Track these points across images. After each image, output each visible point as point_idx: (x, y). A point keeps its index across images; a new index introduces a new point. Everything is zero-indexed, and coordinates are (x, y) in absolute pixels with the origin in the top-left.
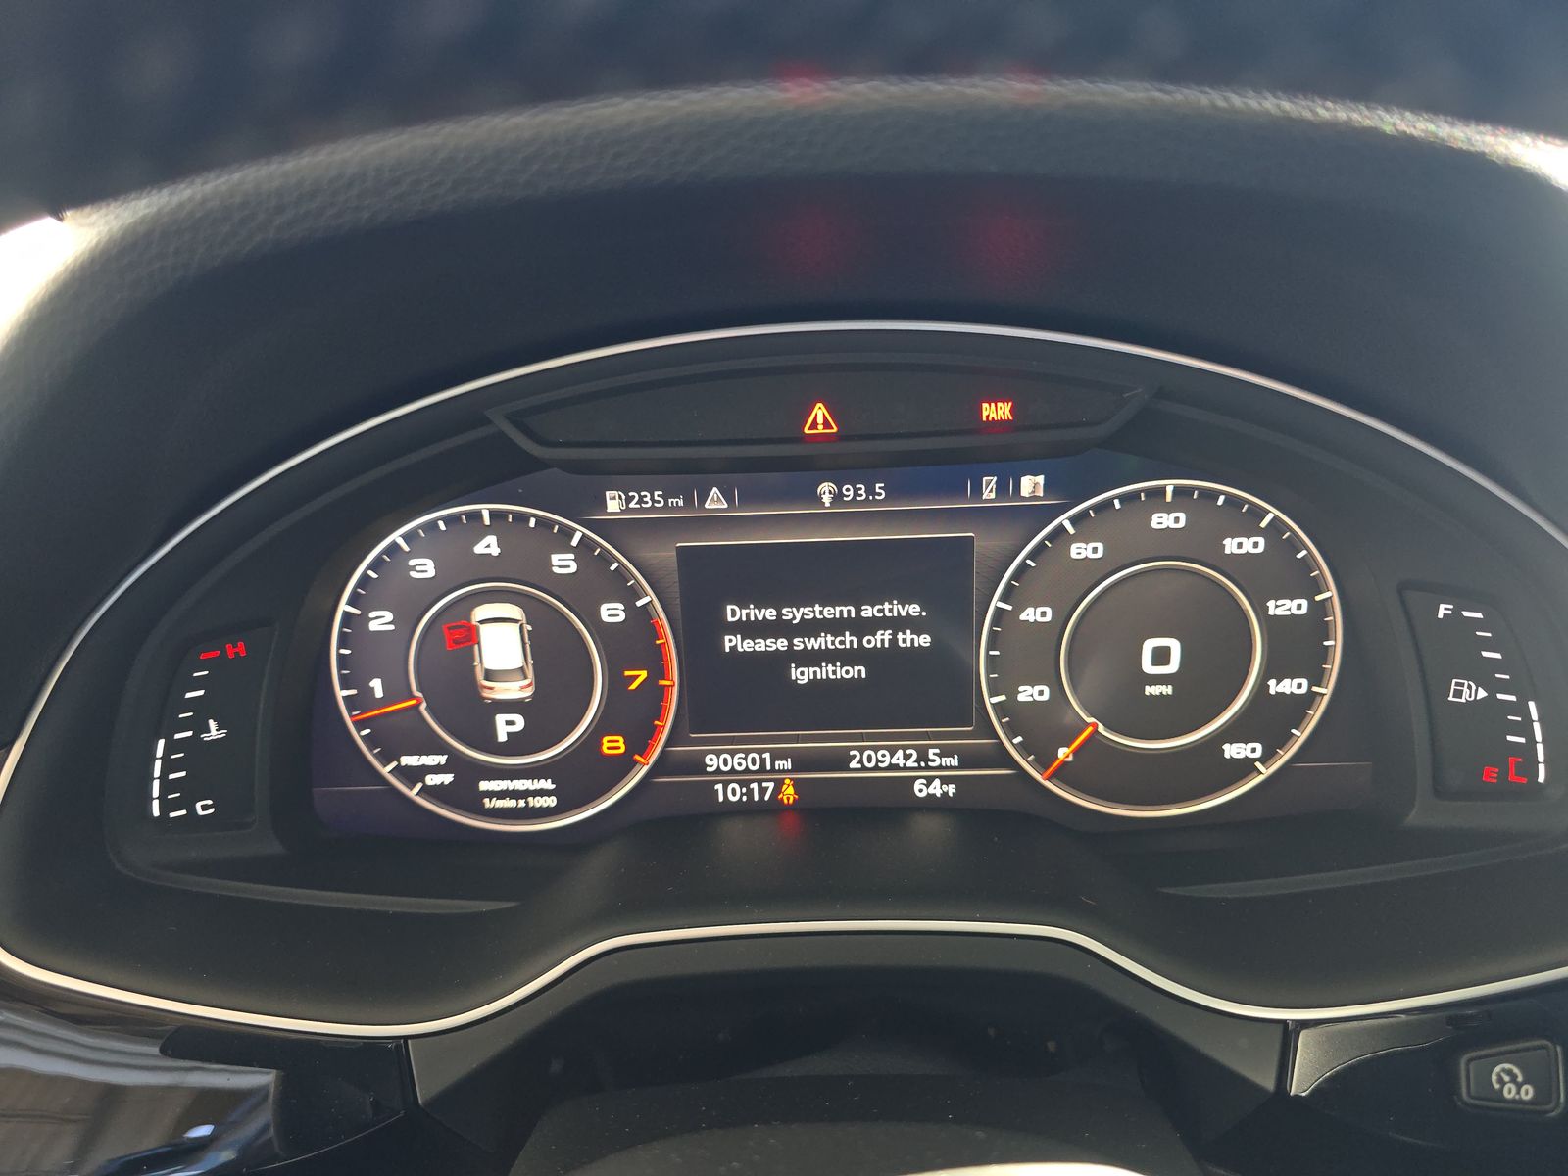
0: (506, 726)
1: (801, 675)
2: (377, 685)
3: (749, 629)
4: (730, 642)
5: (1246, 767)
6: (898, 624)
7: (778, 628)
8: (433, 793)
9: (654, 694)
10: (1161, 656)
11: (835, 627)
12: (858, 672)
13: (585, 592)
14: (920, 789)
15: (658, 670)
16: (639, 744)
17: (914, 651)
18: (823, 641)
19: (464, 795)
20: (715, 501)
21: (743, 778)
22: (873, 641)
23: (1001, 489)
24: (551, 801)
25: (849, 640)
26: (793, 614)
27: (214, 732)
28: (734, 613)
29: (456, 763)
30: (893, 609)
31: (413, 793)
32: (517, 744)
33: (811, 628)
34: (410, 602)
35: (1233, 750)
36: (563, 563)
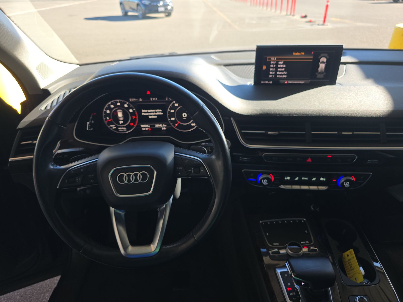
0: (121, 122)
1: (150, 117)
2: (108, 118)
3: (145, 112)
4: (143, 114)
5: (194, 126)
6: (159, 112)
7: (148, 112)
8: (114, 129)
9: (135, 119)
10: (185, 115)
11: (153, 112)
12: (156, 117)
13: (129, 108)
14: (163, 129)
15: (136, 117)
16: (134, 124)
17: (161, 115)
18: (152, 114)
19: (117, 129)
20: (141, 100)
21: (145, 128)
22: (158, 114)
23: (168, 99)
24: (126, 130)
25: (155, 114)
26: (149, 111)
27: (93, 122)
28: (143, 111)
29: (116, 126)
30: (159, 110)
31: (112, 129)
32: (122, 124)
33: (151, 112)
34: (111, 109)
35: (193, 125)
36: (126, 106)
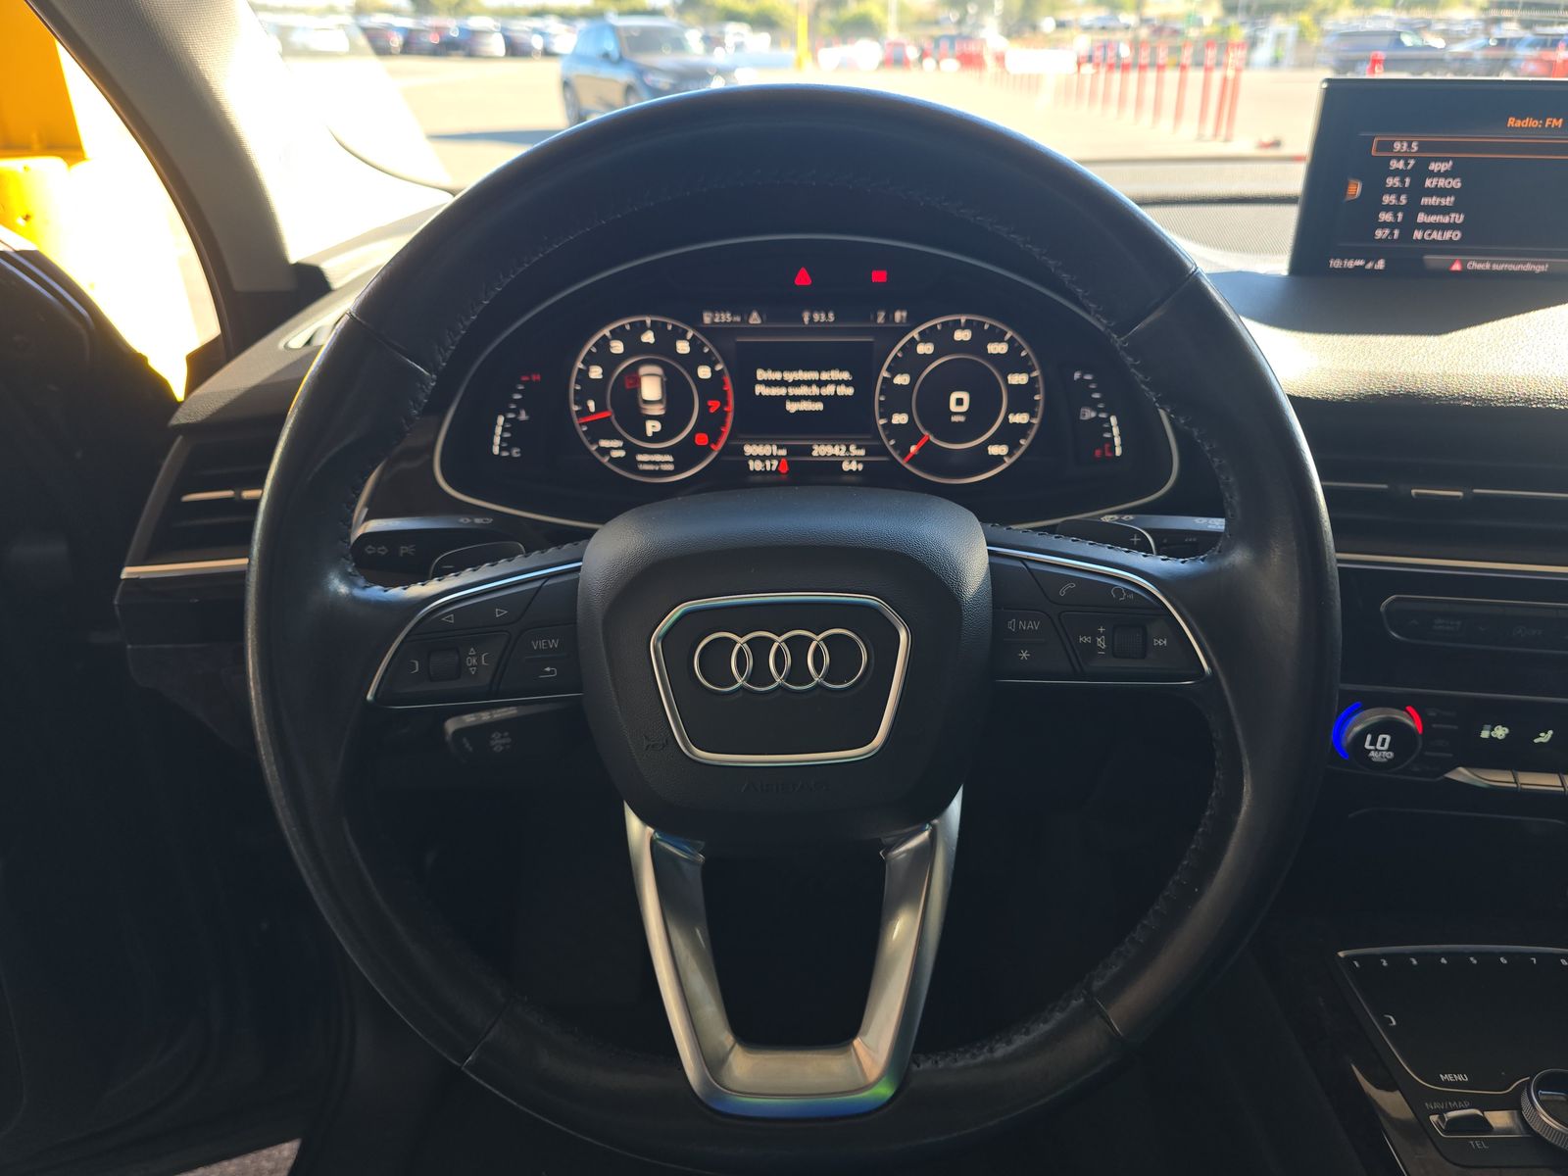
0: (653, 427)
1: (792, 407)
2: (591, 405)
3: (769, 383)
4: (760, 389)
5: (999, 459)
6: (838, 383)
7: (783, 383)
8: (613, 460)
9: (722, 414)
10: (960, 402)
11: (809, 383)
12: (819, 406)
13: (696, 357)
14: (846, 467)
15: (725, 403)
16: (714, 439)
17: (845, 397)
18: (803, 391)
19: (628, 462)
20: (755, 319)
21: (763, 458)
22: (829, 390)
23: (886, 317)
24: (671, 467)
25: (815, 390)
26: (790, 376)
27: (523, 416)
28: (761, 374)
29: (627, 446)
30: (835, 375)
31: (605, 460)
32: (657, 437)
33: (797, 383)
34: (608, 361)
35: (995, 450)
36: (683, 347)
